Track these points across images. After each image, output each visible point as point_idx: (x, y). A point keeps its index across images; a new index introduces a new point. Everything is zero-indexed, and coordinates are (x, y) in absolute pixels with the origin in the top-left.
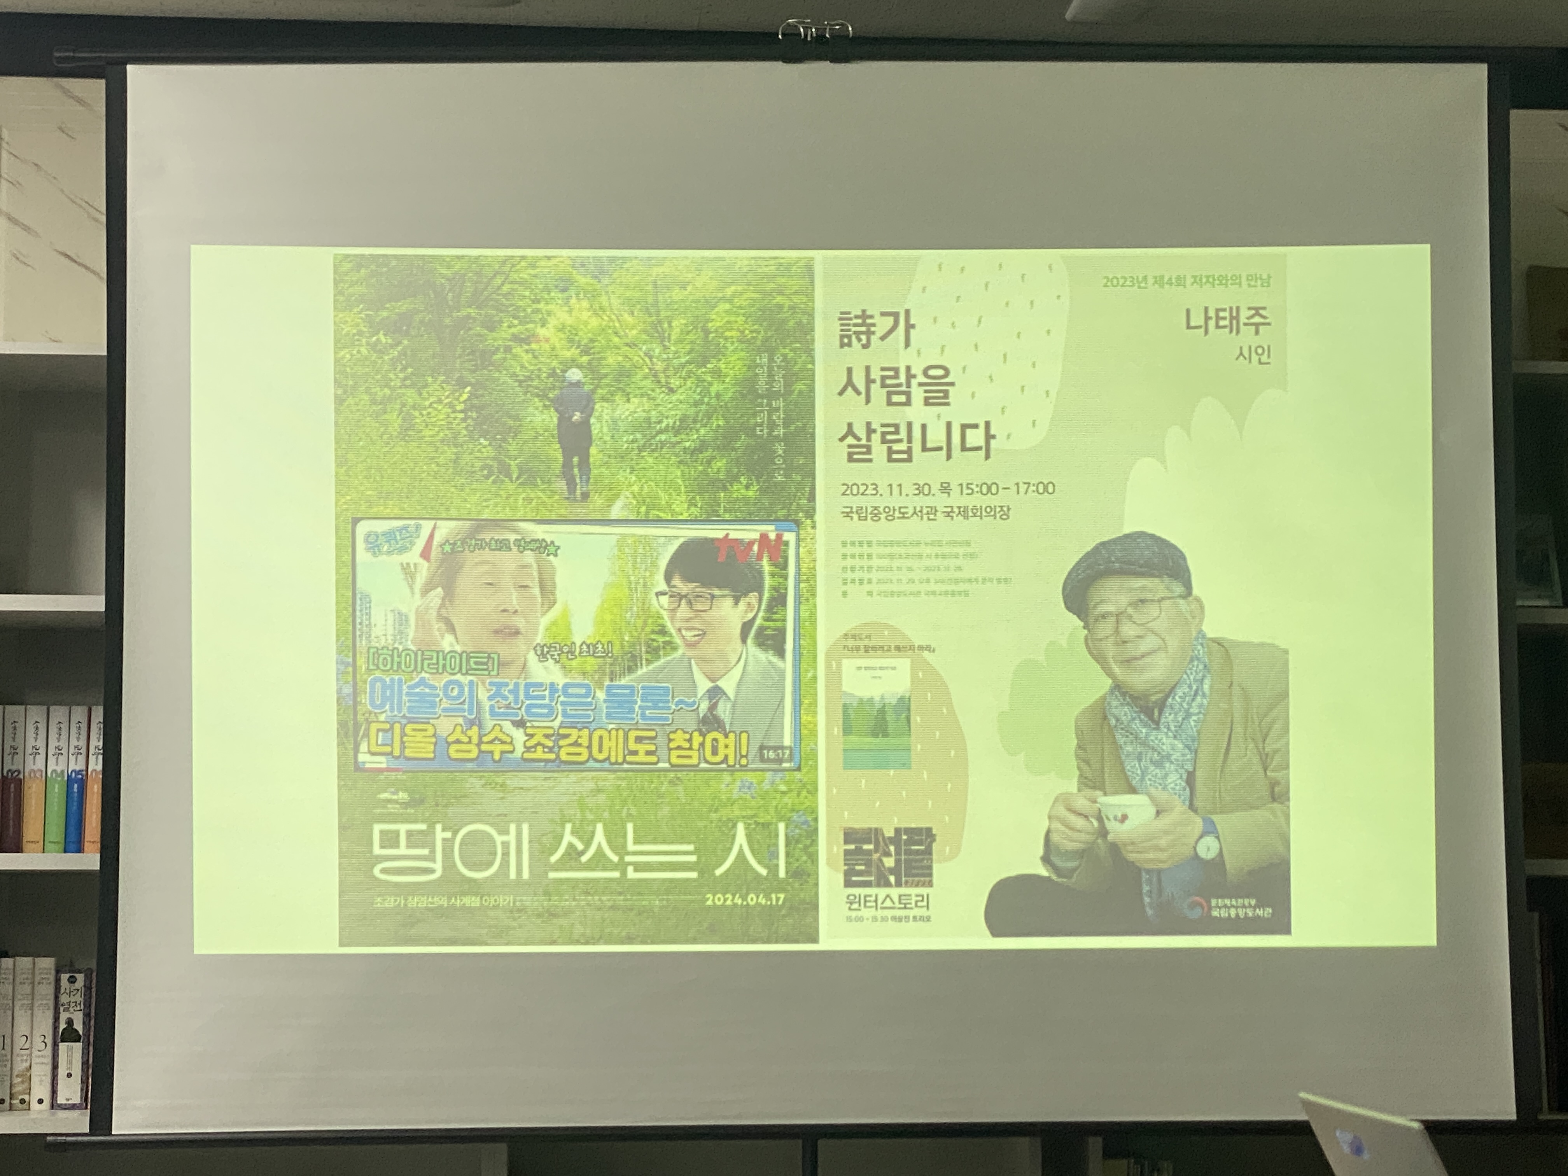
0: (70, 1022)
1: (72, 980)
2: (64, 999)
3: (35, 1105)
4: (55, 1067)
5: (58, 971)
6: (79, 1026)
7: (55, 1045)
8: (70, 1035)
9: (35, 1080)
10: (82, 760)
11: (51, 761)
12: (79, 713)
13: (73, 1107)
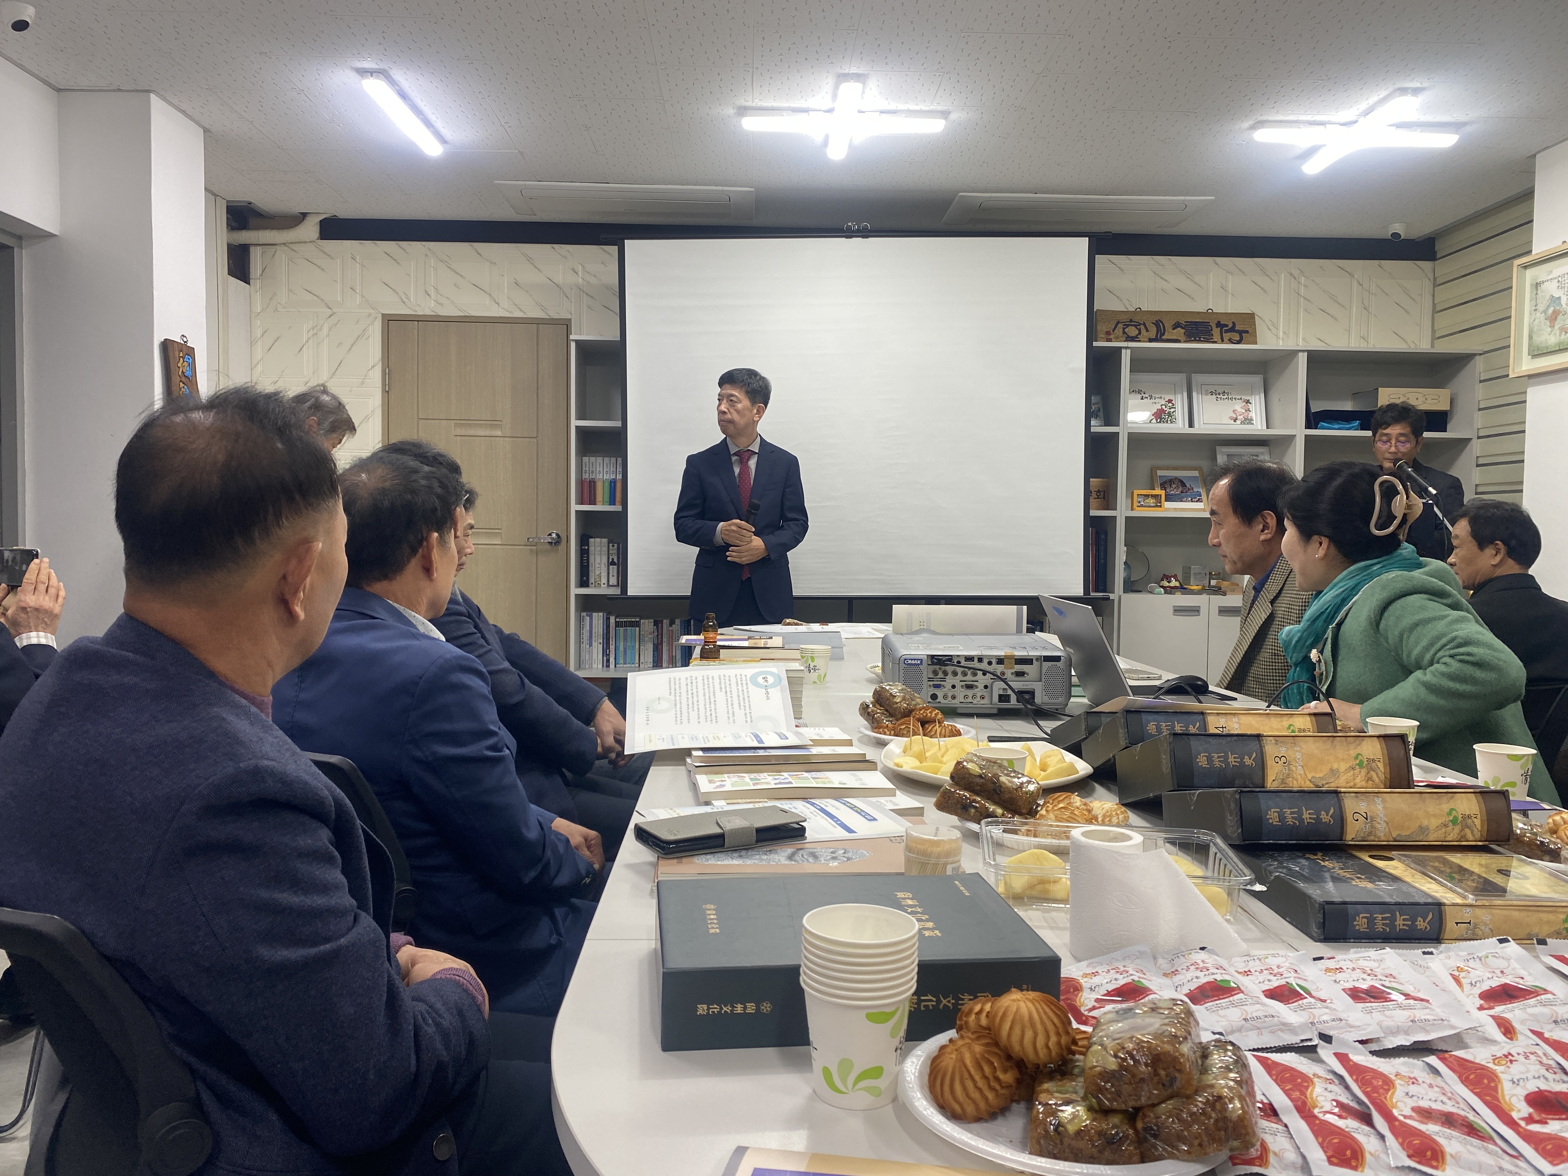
0: (613, 559)
1: (613, 546)
2: (611, 552)
3: (602, 585)
4: (608, 574)
5: (609, 543)
6: (616, 561)
7: (608, 566)
8: (613, 563)
9: (602, 578)
10: (614, 475)
11: (605, 475)
12: (613, 460)
13: (614, 586)
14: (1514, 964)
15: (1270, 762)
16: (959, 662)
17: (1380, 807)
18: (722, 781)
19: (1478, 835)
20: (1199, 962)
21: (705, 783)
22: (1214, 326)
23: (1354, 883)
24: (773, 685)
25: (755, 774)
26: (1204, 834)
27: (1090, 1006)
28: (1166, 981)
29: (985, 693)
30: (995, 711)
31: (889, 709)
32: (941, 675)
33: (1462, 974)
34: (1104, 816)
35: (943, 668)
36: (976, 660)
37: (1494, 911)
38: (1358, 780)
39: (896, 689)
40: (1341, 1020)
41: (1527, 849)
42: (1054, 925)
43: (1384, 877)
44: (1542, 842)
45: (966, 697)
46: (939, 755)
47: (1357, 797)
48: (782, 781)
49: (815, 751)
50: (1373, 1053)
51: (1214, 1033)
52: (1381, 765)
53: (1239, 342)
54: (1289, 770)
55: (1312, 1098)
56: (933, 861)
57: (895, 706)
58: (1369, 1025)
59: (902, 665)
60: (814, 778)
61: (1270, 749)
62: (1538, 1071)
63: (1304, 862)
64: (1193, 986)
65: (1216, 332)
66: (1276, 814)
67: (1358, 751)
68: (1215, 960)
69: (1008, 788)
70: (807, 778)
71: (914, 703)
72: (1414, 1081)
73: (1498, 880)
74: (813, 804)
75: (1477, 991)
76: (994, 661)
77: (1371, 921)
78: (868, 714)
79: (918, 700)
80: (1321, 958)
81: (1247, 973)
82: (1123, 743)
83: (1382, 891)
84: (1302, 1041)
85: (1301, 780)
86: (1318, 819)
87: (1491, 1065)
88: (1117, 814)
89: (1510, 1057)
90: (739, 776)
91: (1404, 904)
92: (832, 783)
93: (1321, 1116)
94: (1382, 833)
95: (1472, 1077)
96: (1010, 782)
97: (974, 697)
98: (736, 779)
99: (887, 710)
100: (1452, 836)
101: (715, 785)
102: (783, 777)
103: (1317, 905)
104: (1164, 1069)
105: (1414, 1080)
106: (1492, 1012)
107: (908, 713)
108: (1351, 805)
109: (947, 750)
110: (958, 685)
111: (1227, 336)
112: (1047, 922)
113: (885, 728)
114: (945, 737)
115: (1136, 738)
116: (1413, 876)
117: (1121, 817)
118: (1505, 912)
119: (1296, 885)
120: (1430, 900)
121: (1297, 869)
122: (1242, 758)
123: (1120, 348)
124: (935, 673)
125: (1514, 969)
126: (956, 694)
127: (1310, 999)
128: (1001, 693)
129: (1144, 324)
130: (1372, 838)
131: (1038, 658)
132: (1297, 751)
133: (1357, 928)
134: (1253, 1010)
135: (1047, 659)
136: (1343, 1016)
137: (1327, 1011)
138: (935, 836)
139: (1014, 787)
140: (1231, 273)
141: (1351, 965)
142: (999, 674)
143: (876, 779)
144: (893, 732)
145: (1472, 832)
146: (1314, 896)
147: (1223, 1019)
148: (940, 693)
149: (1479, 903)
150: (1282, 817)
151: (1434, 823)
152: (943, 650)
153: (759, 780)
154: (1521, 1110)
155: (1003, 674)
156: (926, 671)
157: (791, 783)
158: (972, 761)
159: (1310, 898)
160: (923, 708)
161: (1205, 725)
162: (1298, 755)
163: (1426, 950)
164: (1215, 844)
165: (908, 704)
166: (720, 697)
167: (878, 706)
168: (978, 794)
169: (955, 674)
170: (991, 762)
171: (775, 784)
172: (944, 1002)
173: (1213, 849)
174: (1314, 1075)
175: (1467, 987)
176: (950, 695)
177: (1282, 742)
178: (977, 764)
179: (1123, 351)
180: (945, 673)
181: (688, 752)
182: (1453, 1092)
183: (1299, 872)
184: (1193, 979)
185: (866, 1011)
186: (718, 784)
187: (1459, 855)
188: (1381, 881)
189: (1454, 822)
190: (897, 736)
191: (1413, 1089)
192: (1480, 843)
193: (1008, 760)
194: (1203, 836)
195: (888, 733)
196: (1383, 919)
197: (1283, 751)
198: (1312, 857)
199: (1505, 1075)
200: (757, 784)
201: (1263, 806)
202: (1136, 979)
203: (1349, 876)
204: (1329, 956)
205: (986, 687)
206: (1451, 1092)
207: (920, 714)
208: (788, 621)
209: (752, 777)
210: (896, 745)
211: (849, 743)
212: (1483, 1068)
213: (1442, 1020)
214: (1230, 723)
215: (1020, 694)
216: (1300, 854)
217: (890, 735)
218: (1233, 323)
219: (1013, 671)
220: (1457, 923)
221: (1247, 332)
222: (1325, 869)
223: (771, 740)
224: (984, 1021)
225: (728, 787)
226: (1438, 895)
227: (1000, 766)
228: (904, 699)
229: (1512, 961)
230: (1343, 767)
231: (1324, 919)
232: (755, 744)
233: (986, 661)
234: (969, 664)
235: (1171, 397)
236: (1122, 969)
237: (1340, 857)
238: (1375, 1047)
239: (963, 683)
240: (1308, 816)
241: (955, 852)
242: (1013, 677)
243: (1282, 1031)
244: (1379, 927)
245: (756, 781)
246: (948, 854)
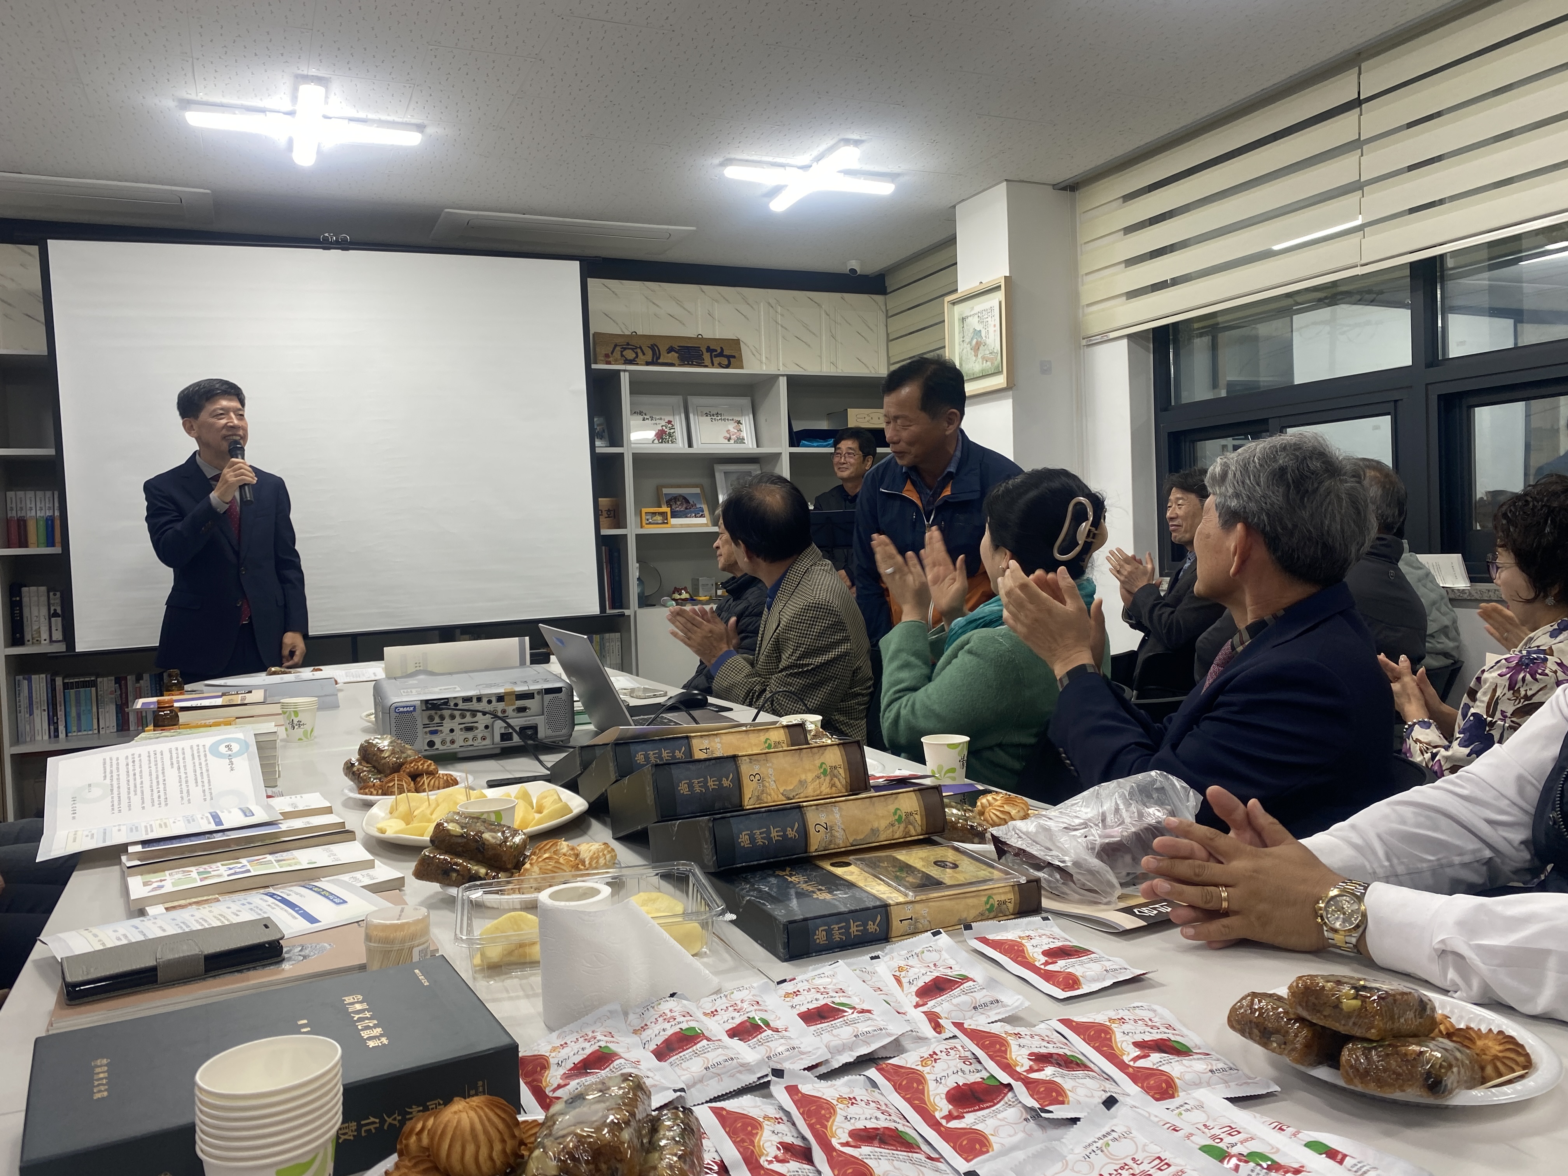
0: (55, 610)
1: (55, 595)
2: (52, 602)
3: (43, 642)
4: (50, 627)
5: (47, 592)
6: (59, 611)
7: (50, 619)
8: (55, 615)
9: (42, 632)
10: (51, 511)
11: (38, 512)
12: (49, 494)
13: (59, 641)
14: (945, 955)
15: (746, 781)
16: (456, 705)
17: (838, 816)
18: (161, 881)
19: (919, 830)
20: (667, 1012)
21: (138, 887)
22: (704, 351)
23: (815, 896)
24: (239, 754)
25: (205, 866)
26: (683, 865)
27: (555, 1085)
28: (635, 1039)
29: (487, 733)
30: (498, 751)
31: (376, 764)
32: (437, 720)
33: (903, 974)
34: (591, 859)
35: (439, 712)
36: (475, 700)
37: (931, 904)
38: (823, 788)
39: (384, 743)
40: (794, 1048)
41: (961, 834)
42: (531, 993)
43: (841, 885)
44: (971, 826)
45: (466, 740)
46: (428, 812)
47: (817, 809)
48: (238, 870)
49: (284, 826)
50: (822, 1077)
51: (675, 1091)
52: (841, 771)
53: (727, 367)
54: (764, 786)
55: (759, 1146)
56: (396, 947)
57: (383, 761)
58: (818, 1048)
59: (393, 715)
60: (278, 861)
61: (745, 768)
62: (956, 1066)
63: (773, 880)
64: (659, 1040)
65: (707, 356)
66: (747, 837)
67: (822, 760)
68: (684, 1006)
69: (491, 844)
70: (270, 862)
71: (404, 755)
72: (852, 1101)
73: (935, 872)
74: (272, 895)
75: (914, 989)
76: (494, 699)
77: (829, 933)
78: (354, 773)
79: (409, 752)
80: (785, 981)
81: (714, 1013)
82: (613, 778)
83: (839, 901)
84: (759, 1078)
85: (775, 796)
86: (785, 836)
87: (920, 1068)
88: (604, 855)
89: (935, 1056)
90: (184, 872)
91: (856, 911)
92: (300, 863)
93: (766, 1165)
94: (841, 840)
95: (904, 1083)
96: (493, 838)
97: (474, 738)
98: (180, 876)
99: (374, 767)
100: (898, 833)
101: (150, 887)
102: (239, 865)
103: (781, 926)
104: (605, 1163)
105: (854, 1101)
106: (925, 1009)
107: (397, 768)
108: (814, 818)
109: (438, 805)
110: (457, 728)
111: (717, 360)
112: (523, 990)
113: (371, 787)
114: (439, 789)
115: (625, 770)
116: (866, 880)
117: (608, 857)
118: (938, 903)
119: (764, 907)
120: (878, 903)
121: (767, 889)
122: (720, 781)
123: (619, 371)
124: (431, 718)
125: (944, 961)
126: (455, 738)
127: (769, 1032)
128: (503, 731)
129: (640, 348)
130: (832, 846)
131: (539, 692)
132: (769, 767)
133: (818, 941)
134: (714, 1056)
135: (549, 691)
136: (795, 1043)
137: (782, 1041)
138: (399, 919)
139: (498, 842)
140: (717, 301)
141: (806, 985)
142: (500, 714)
143: (354, 851)
144: (380, 791)
145: (914, 827)
146: (779, 917)
147: (686, 1072)
148: (437, 740)
149: (918, 898)
150: (752, 838)
151: (883, 824)
152: (439, 693)
153: (209, 872)
154: (942, 1107)
155: (504, 711)
156: (421, 718)
157: (249, 871)
158: (453, 821)
159: (776, 919)
160: (414, 760)
161: (690, 751)
162: (770, 771)
163: (873, 955)
164: (694, 875)
165: (397, 758)
166: (172, 775)
167: (364, 764)
168: (459, 855)
169: (453, 717)
170: (474, 818)
171: (229, 875)
172: (389, 1120)
173: (691, 880)
174: (764, 1118)
175: (906, 985)
176: (448, 740)
177: (755, 760)
178: (458, 823)
179: (622, 374)
180: (442, 718)
181: (122, 848)
182: (887, 1103)
183: (768, 893)
184: (661, 1031)
185: (274, 1170)
186: (155, 885)
187: (904, 852)
188: (838, 890)
189: (899, 820)
190: (385, 795)
191: (853, 1111)
192: (921, 837)
193: (495, 812)
194: (682, 866)
195: (375, 792)
196: (839, 928)
197: (756, 769)
198: (781, 873)
199: (930, 1074)
200: (206, 878)
201: (735, 830)
202: (603, 1044)
203: (811, 889)
204: (791, 977)
205: (487, 727)
206: (886, 1105)
207: (410, 768)
208: (273, 669)
209: (201, 870)
210: (383, 805)
211: (328, 810)
212: (913, 1071)
213: (881, 1029)
214: (713, 744)
215: (523, 730)
216: (770, 872)
217: (377, 795)
218: (721, 348)
219: (514, 707)
220: (901, 921)
221: (734, 357)
222: (791, 885)
223: (232, 819)
224: (425, 1141)
225: (168, 887)
226: (884, 896)
227: (484, 821)
228: (393, 752)
229: (943, 952)
230: (810, 777)
231: (788, 939)
232: (213, 827)
233: (485, 700)
234: (467, 706)
235: (671, 418)
236: (591, 1035)
237: (806, 870)
238: (823, 1070)
239: (463, 726)
240: (776, 834)
241: (425, 931)
242: (515, 714)
243: (740, 1072)
244: (837, 937)
245: (203, 875)
246: (413, 937)
